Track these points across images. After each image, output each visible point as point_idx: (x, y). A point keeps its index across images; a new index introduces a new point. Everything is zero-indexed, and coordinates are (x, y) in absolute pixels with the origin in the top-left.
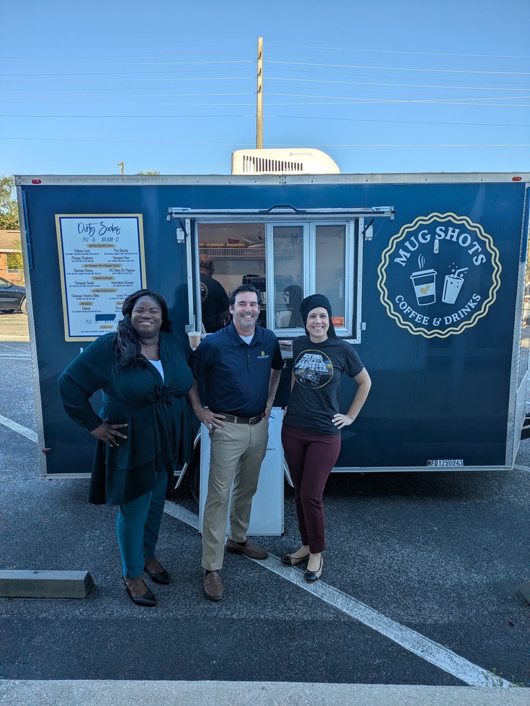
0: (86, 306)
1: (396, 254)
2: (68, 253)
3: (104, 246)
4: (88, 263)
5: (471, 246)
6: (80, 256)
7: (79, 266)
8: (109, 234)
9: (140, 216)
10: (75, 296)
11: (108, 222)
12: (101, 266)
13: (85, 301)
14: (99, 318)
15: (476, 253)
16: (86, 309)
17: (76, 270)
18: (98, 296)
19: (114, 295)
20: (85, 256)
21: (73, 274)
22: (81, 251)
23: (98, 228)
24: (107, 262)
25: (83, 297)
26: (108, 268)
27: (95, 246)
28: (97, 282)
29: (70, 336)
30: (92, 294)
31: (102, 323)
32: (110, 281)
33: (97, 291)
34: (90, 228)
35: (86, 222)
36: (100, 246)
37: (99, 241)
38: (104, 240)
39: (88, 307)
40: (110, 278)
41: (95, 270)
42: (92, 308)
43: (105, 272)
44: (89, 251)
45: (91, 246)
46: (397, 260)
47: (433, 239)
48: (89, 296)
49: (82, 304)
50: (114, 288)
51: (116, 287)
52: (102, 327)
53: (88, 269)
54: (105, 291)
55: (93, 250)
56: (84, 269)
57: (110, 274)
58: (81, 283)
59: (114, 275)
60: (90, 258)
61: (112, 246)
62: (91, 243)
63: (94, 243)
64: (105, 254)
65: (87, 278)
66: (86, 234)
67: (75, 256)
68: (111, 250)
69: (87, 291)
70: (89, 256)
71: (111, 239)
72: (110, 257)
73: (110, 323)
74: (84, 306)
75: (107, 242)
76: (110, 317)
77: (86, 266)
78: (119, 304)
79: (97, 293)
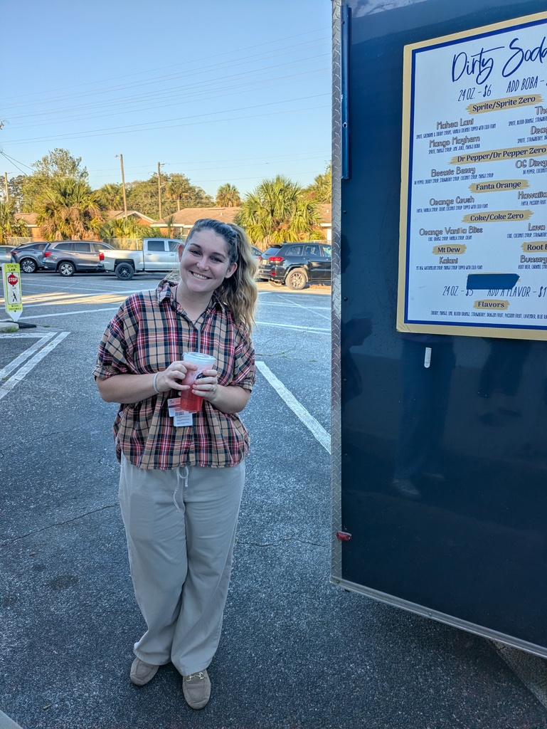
0: (448, 254)
2: (423, 134)
3: (511, 102)
4: (465, 152)
6: (449, 138)
7: (444, 161)
8: (530, 69)
10: (426, 233)
11: (532, 37)
12: (496, 155)
13: (449, 243)
14: (476, 282)
16: (448, 261)
17: (435, 173)
18: (480, 230)
19: (520, 226)
20: (461, 136)
21: (428, 182)
22: (453, 125)
23: (500, 58)
24: (514, 145)
25: (445, 234)
26: (515, 159)
27: (487, 106)
28: (480, 198)
29: (406, 321)
30: (466, 226)
31: (482, 294)
32: (515, 192)
33: (480, 218)
34: (483, 64)
35: (472, 48)
36: (501, 105)
38: (512, 86)
39: (452, 256)
40: (516, 185)
41: (481, 167)
42: (463, 259)
43: (505, 170)
44: (471, 122)
45: (477, 109)
48: (457, 231)
49: (441, 250)
50: (525, 208)
51: (530, 207)
52: (479, 304)
53: (463, 166)
54: (500, 217)
55: (481, 118)
56: (454, 167)
57: (517, 175)
58: (443, 202)
59: (527, 177)
60: (472, 140)
61: (532, 99)
62: (478, 99)
63: (488, 99)
64: (511, 123)
65: (461, 188)
66: (468, 81)
67: (437, 139)
68: (527, 111)
69: (456, 219)
70: (470, 134)
71: (532, 83)
72: (525, 131)
73: (500, 295)
74: (445, 256)
75: (520, 93)
76: (506, 281)
77: (461, 159)
78: (530, 247)
79: (478, 225)
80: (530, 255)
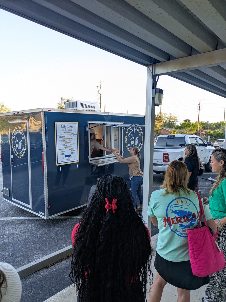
1: (128, 134)
2: (58, 135)
3: (68, 132)
4: (64, 138)
5: (139, 131)
6: (61, 136)
7: (61, 139)
8: (70, 128)
9: (78, 123)
10: (59, 149)
11: (70, 125)
12: (67, 139)
13: (63, 151)
14: (66, 156)
15: (140, 133)
19: (70, 148)
20: (63, 136)
21: (59, 142)
22: (62, 134)
23: (67, 126)
24: (69, 138)
27: (66, 132)
28: (66, 144)
29: (58, 164)
30: (64, 148)
31: (67, 158)
32: (70, 144)
33: (66, 147)
34: (65, 127)
35: (63, 124)
36: (67, 132)
37: (67, 131)
38: (68, 130)
39: (63, 153)
40: (70, 143)
41: (66, 140)
42: (64, 153)
43: (68, 141)
45: (65, 132)
46: (128, 135)
47: (134, 130)
49: (62, 152)
50: (71, 146)
52: (67, 159)
54: (68, 147)
55: (65, 134)
57: (69, 142)
58: (61, 145)
61: (70, 132)
62: (65, 131)
64: (68, 135)
65: (63, 143)
66: (63, 128)
67: (60, 136)
68: (70, 134)
69: (63, 147)
70: (64, 136)
71: (70, 130)
72: (70, 136)
73: (69, 158)
74: (62, 153)
75: (69, 131)
76: (69, 156)
77: (63, 139)
78: (72, 151)
79: (66, 148)
80: (72, 152)
